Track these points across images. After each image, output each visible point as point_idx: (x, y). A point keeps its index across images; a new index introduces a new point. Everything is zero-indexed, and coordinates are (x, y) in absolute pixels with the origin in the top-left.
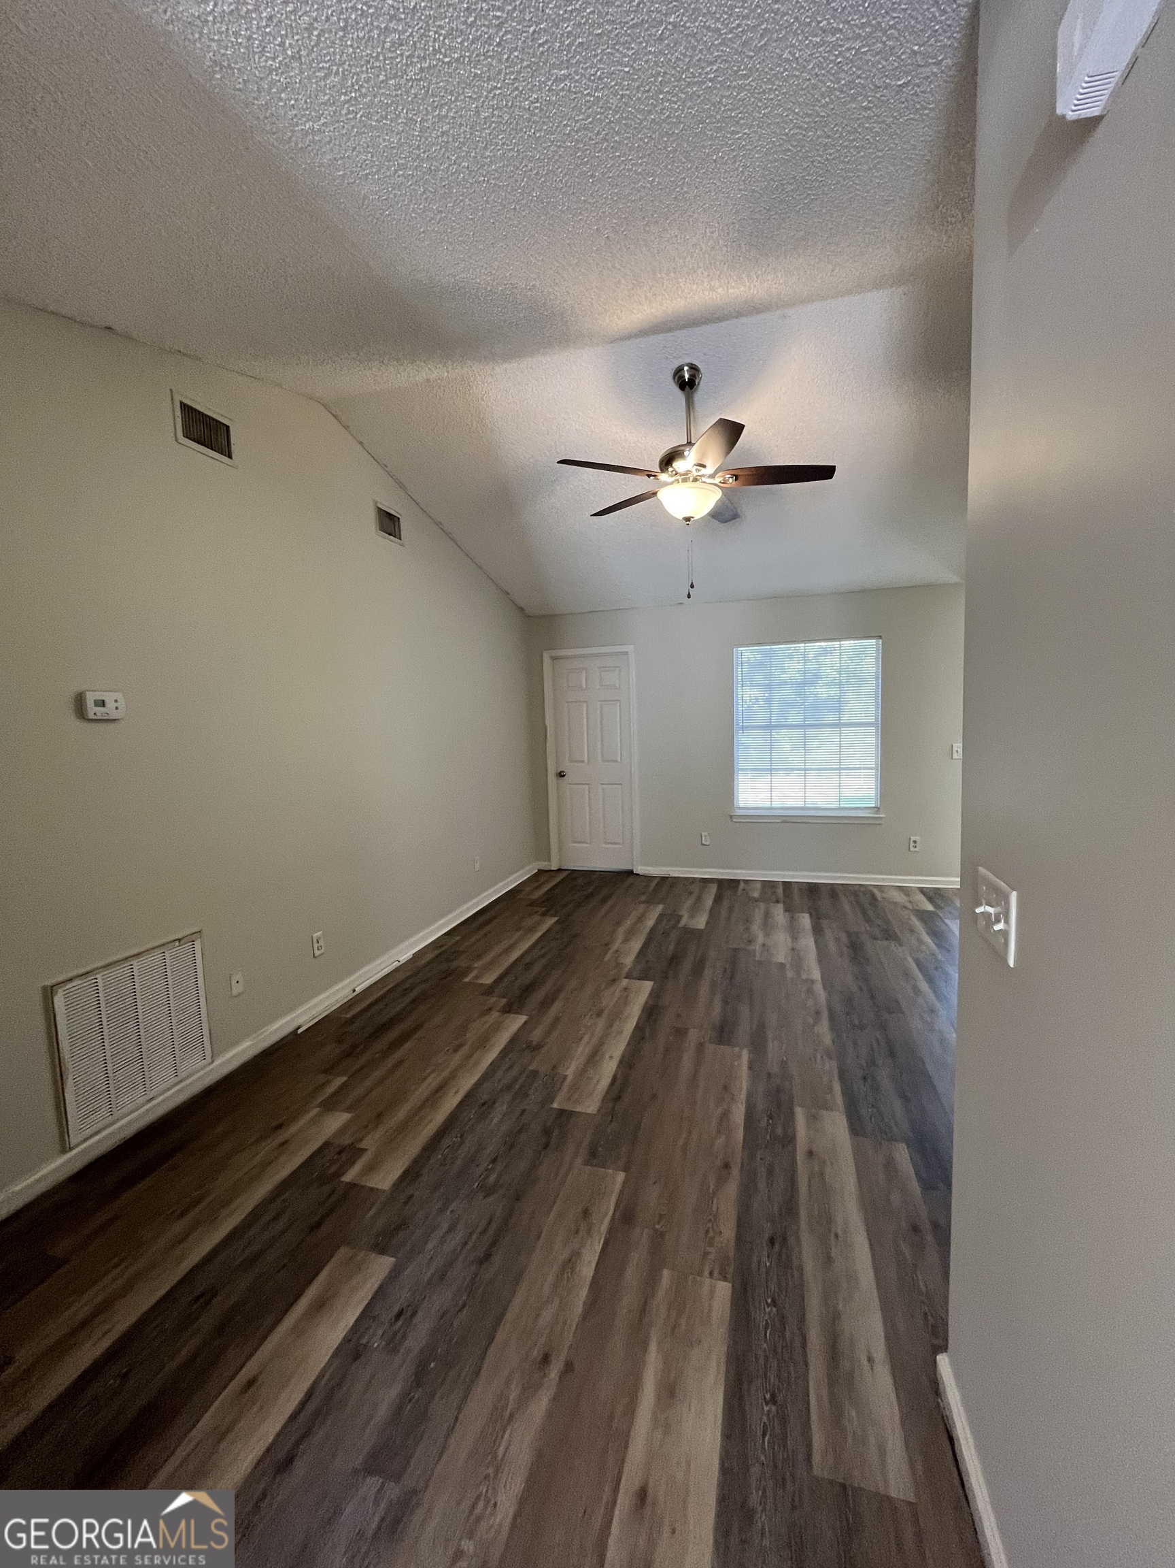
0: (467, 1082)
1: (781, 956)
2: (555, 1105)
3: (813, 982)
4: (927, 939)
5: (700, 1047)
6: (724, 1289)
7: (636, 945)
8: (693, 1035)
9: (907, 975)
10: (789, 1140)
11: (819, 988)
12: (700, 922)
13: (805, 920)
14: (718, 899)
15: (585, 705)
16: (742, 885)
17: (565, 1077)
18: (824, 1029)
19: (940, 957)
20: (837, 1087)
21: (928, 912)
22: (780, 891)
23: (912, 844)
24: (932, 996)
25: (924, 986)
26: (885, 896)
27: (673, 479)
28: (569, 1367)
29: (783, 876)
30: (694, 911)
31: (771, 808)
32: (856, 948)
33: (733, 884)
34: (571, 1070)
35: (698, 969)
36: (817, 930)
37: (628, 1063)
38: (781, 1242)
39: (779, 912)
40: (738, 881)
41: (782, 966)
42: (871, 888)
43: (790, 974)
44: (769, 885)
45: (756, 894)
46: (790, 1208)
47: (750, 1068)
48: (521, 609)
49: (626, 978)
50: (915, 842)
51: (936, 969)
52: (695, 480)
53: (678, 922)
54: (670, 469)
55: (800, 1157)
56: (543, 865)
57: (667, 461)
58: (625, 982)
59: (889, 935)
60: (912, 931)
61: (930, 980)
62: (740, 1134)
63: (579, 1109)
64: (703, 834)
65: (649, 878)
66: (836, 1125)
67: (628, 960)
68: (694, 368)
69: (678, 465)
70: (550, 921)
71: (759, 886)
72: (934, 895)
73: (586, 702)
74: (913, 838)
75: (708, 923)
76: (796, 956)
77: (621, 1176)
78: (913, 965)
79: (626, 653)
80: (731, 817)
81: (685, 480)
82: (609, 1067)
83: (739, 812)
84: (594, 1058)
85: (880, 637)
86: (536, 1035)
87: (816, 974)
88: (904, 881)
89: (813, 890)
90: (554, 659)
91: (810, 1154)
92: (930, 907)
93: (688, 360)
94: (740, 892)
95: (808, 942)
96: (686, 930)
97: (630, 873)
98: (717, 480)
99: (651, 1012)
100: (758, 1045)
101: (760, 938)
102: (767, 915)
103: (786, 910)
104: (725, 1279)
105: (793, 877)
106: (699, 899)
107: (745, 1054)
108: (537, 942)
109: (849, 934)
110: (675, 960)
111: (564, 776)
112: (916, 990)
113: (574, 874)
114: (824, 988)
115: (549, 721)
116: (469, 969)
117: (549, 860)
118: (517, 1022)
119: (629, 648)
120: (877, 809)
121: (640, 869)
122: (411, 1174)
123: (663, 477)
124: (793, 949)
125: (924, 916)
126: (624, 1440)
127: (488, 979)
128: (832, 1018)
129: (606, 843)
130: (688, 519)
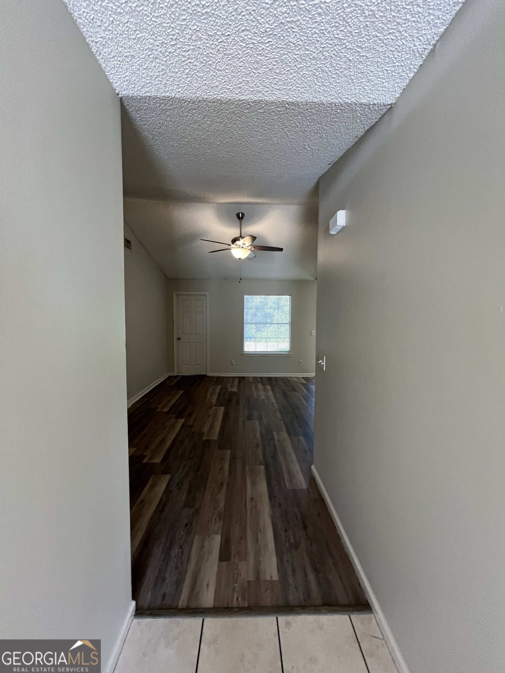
0: (172, 437)
1: (263, 397)
2: (204, 438)
3: (273, 403)
4: (305, 391)
5: (244, 421)
6: (262, 467)
7: (215, 397)
8: (241, 420)
9: (300, 400)
10: (273, 438)
11: (275, 405)
12: (235, 389)
13: (269, 387)
14: (239, 383)
15: (189, 313)
16: (246, 378)
17: (204, 433)
18: (278, 414)
19: (308, 395)
20: (283, 426)
21: (304, 383)
22: (259, 380)
23: (300, 363)
24: (307, 404)
25: (304, 402)
26: (292, 380)
27: (236, 246)
28: (228, 485)
29: (260, 375)
30: (232, 386)
31: (256, 352)
32: (285, 394)
33: (243, 378)
34: (206, 429)
35: (238, 402)
36: (273, 390)
37: (223, 427)
38: (274, 457)
39: (260, 386)
40: (244, 377)
41: (264, 400)
42: (289, 378)
43: (266, 402)
44: (255, 378)
45: (252, 381)
46: (275, 451)
47: (259, 425)
48: (166, 275)
49: (215, 406)
50: (301, 362)
51: (308, 398)
52: (242, 247)
53: (227, 390)
54: (235, 243)
55: (276, 442)
56: (171, 374)
57: (234, 241)
58: (215, 407)
59: (294, 390)
60: (300, 389)
61: (306, 400)
62: (260, 439)
63: (212, 439)
64: (233, 360)
65: (213, 377)
66: (284, 435)
67: (214, 401)
68: (243, 214)
69: (237, 242)
70: (181, 392)
71: (252, 378)
72: (306, 379)
73: (190, 312)
74: (300, 361)
75: (238, 390)
76: (268, 398)
77: (229, 451)
78: (302, 398)
79: (206, 295)
80: (242, 354)
81: (239, 247)
82: (217, 429)
83: (245, 353)
84: (212, 427)
85: (291, 295)
86: (190, 423)
87: (274, 401)
88: (297, 375)
89: (270, 379)
90: (177, 295)
91: (279, 441)
92: (305, 382)
93: (241, 212)
94: (246, 380)
95: (270, 393)
96: (231, 392)
97: (205, 376)
98: (249, 248)
99: (226, 415)
100: (260, 419)
101: (255, 393)
102: (256, 386)
103: (262, 385)
104: (262, 465)
105: (263, 375)
106: (233, 383)
107: (257, 422)
108: (179, 398)
109: (282, 391)
110: (230, 401)
111: (180, 339)
112: (302, 403)
113: (183, 377)
114: (277, 404)
115: (175, 319)
116: (157, 408)
117: (174, 372)
118: (181, 421)
119: (207, 293)
120: (289, 351)
121: (210, 374)
122: (165, 458)
123: (232, 246)
124: (266, 395)
125: (303, 384)
126: (246, 492)
127: (166, 410)
128: (280, 411)
129: (196, 365)
130: (240, 259)
